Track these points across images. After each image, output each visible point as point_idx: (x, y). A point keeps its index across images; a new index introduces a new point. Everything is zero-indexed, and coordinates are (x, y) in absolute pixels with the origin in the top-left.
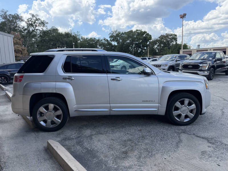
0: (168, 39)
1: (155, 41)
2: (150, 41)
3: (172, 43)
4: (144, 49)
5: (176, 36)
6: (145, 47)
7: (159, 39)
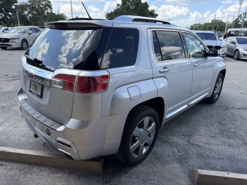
0: (41, 5)
1: (24, 5)
2: (15, 4)
3: (47, 11)
4: (10, 16)
5: (50, 3)
6: (9, 12)
7: (29, 4)
